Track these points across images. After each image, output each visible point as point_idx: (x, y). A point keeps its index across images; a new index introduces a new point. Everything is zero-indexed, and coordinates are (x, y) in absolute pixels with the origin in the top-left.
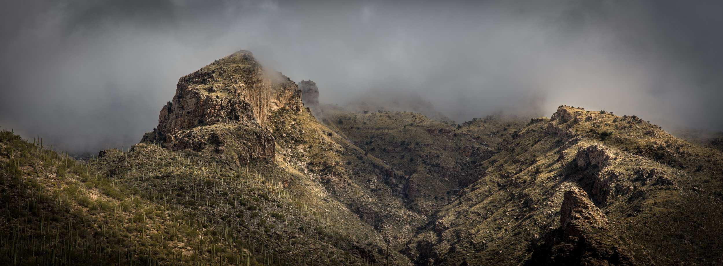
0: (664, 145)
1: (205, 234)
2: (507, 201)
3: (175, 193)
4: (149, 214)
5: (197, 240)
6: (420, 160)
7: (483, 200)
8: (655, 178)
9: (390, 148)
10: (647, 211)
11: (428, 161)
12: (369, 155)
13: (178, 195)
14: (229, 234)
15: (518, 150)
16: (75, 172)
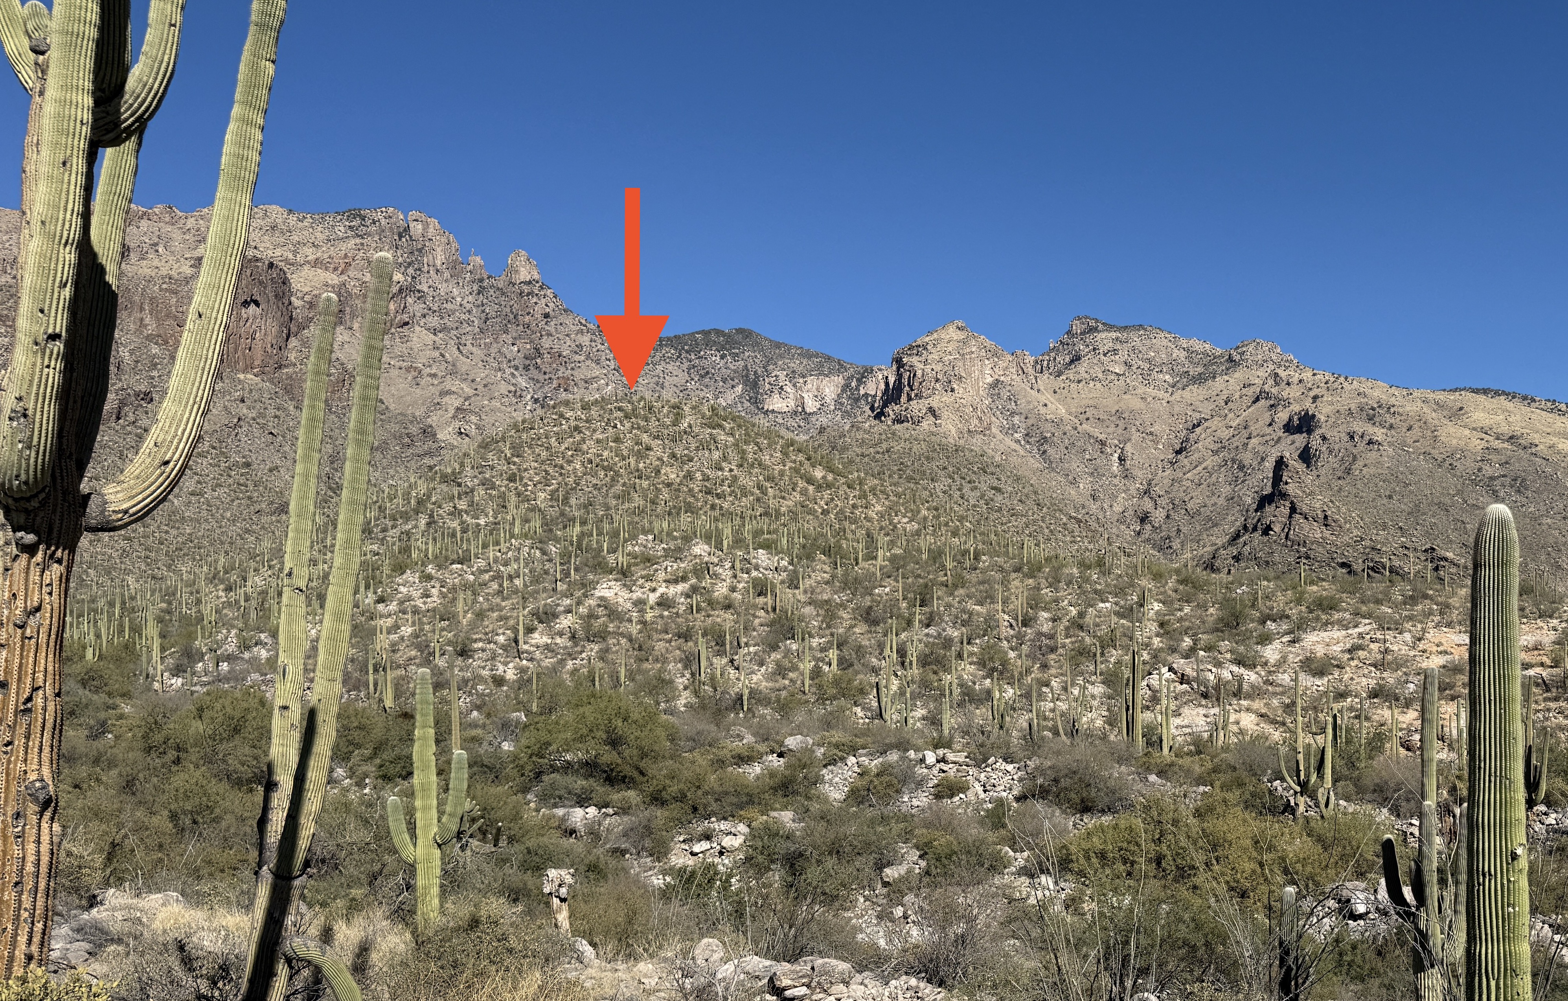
0: (1375, 406)
1: (928, 509)
2: (1221, 466)
3: (896, 468)
4: (873, 490)
5: (921, 515)
6: (1134, 429)
7: (1196, 466)
8: (1367, 438)
9: (1106, 417)
10: (1357, 473)
11: (1141, 429)
12: (1084, 426)
13: (899, 470)
14: (951, 508)
15: (1231, 415)
16: (799, 451)
